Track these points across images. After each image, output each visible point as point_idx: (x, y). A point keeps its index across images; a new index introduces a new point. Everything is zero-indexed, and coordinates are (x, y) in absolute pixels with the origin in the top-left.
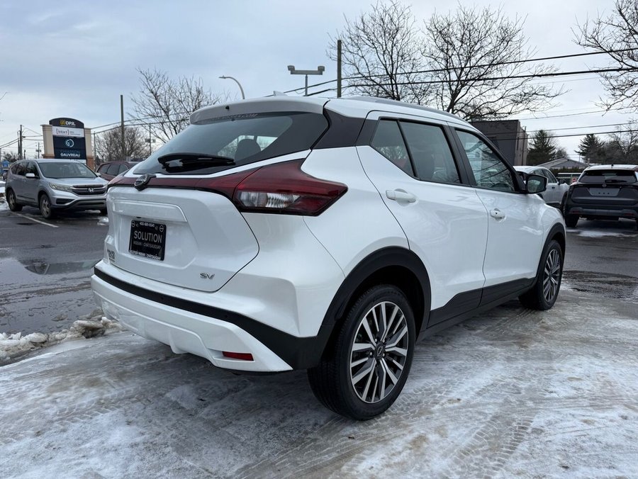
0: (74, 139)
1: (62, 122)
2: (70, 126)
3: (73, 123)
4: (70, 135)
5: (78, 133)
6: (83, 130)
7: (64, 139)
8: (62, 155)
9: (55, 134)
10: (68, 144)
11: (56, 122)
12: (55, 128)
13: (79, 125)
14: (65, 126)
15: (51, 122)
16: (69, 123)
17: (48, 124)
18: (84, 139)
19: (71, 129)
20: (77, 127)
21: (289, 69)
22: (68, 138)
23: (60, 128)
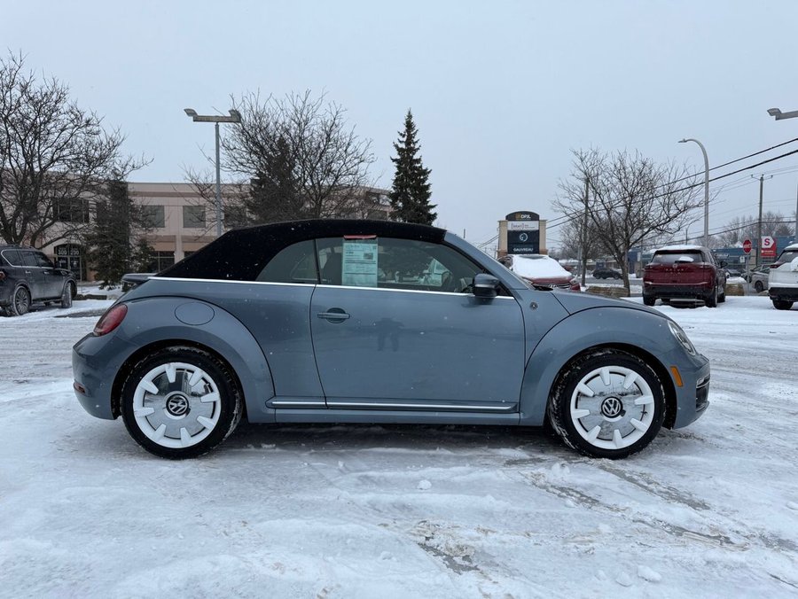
0: (528, 232)
1: (517, 217)
2: (526, 220)
3: (528, 217)
4: (525, 229)
5: (533, 226)
6: (537, 222)
7: (517, 233)
8: (515, 250)
9: (510, 229)
10: (521, 238)
11: (511, 217)
12: (510, 223)
13: (534, 217)
14: (520, 220)
15: (507, 218)
16: (525, 216)
17: (505, 219)
18: (538, 231)
19: (526, 223)
20: (532, 220)
21: (771, 114)
22: (522, 232)
23: (515, 223)
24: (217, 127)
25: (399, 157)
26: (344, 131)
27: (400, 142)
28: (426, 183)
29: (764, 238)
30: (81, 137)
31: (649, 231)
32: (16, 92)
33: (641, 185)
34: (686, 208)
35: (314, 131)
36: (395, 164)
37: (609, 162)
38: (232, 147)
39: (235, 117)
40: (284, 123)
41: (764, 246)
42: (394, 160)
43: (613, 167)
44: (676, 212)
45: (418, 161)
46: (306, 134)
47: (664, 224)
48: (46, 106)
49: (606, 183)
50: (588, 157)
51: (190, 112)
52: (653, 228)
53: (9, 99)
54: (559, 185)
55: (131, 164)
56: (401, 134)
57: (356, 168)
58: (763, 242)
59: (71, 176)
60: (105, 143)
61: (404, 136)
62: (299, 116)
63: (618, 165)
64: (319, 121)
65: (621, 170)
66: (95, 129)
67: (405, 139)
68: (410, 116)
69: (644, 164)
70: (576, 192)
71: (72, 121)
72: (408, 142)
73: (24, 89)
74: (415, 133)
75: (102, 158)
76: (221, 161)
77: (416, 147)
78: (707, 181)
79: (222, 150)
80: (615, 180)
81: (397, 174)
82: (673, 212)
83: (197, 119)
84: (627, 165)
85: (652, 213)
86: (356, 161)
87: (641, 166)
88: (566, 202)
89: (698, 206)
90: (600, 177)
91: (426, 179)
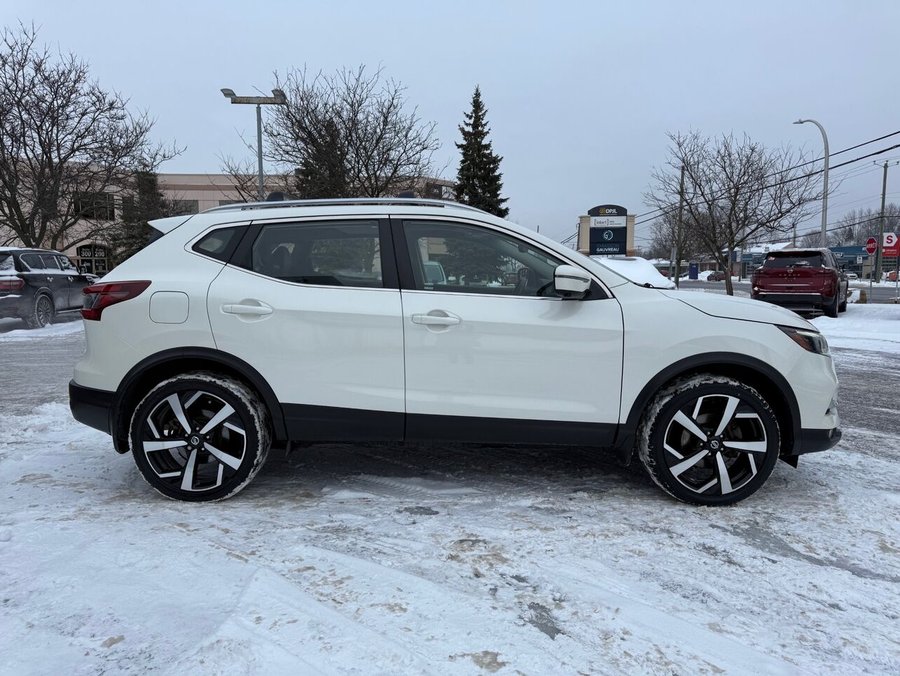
0: (614, 230)
1: (602, 211)
2: (611, 215)
3: (614, 211)
4: (609, 226)
5: (619, 222)
6: (624, 217)
7: (601, 231)
8: (598, 250)
9: (593, 225)
10: (606, 237)
11: (595, 212)
12: (593, 218)
13: (621, 211)
14: (605, 215)
15: (589, 212)
16: (610, 211)
17: (587, 214)
18: (625, 228)
19: (611, 218)
20: (618, 215)
22: (607, 229)
23: (599, 219)
24: (259, 109)
25: (465, 143)
26: (403, 114)
27: (467, 125)
28: (497, 173)
29: (886, 235)
30: (104, 122)
31: (757, 228)
32: (29, 70)
33: (749, 175)
34: (801, 202)
35: (369, 113)
36: (460, 150)
37: (712, 148)
38: (275, 133)
39: (279, 97)
40: (334, 104)
41: (885, 244)
42: (459, 146)
43: (715, 154)
44: (789, 206)
45: (487, 147)
46: (360, 116)
47: (775, 220)
48: (63, 86)
49: (707, 173)
50: (687, 141)
51: (228, 93)
52: (763, 224)
53: (21, 79)
54: (653, 175)
55: (161, 153)
56: (467, 116)
57: (417, 156)
58: (885, 240)
59: (94, 168)
60: (131, 128)
61: (470, 118)
62: (352, 95)
63: (722, 151)
64: (375, 101)
65: (725, 157)
66: (120, 113)
67: (472, 121)
68: (478, 95)
69: (753, 150)
70: (673, 183)
71: (94, 104)
72: (475, 125)
73: (38, 68)
74: (484, 114)
75: (129, 147)
76: (264, 150)
77: (485, 130)
78: (826, 170)
79: (264, 137)
80: (718, 169)
81: (463, 162)
82: (786, 206)
83: (236, 100)
84: (733, 151)
85: (762, 208)
86: (418, 148)
87: (749, 152)
88: (661, 195)
89: (815, 199)
90: (701, 166)
91: (497, 168)
